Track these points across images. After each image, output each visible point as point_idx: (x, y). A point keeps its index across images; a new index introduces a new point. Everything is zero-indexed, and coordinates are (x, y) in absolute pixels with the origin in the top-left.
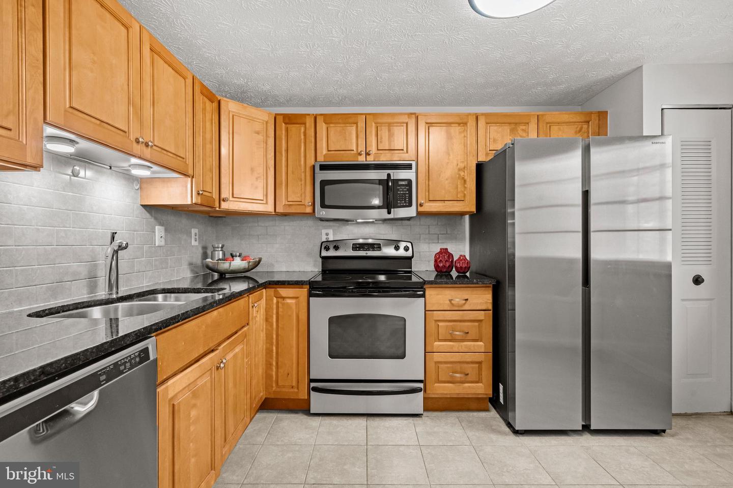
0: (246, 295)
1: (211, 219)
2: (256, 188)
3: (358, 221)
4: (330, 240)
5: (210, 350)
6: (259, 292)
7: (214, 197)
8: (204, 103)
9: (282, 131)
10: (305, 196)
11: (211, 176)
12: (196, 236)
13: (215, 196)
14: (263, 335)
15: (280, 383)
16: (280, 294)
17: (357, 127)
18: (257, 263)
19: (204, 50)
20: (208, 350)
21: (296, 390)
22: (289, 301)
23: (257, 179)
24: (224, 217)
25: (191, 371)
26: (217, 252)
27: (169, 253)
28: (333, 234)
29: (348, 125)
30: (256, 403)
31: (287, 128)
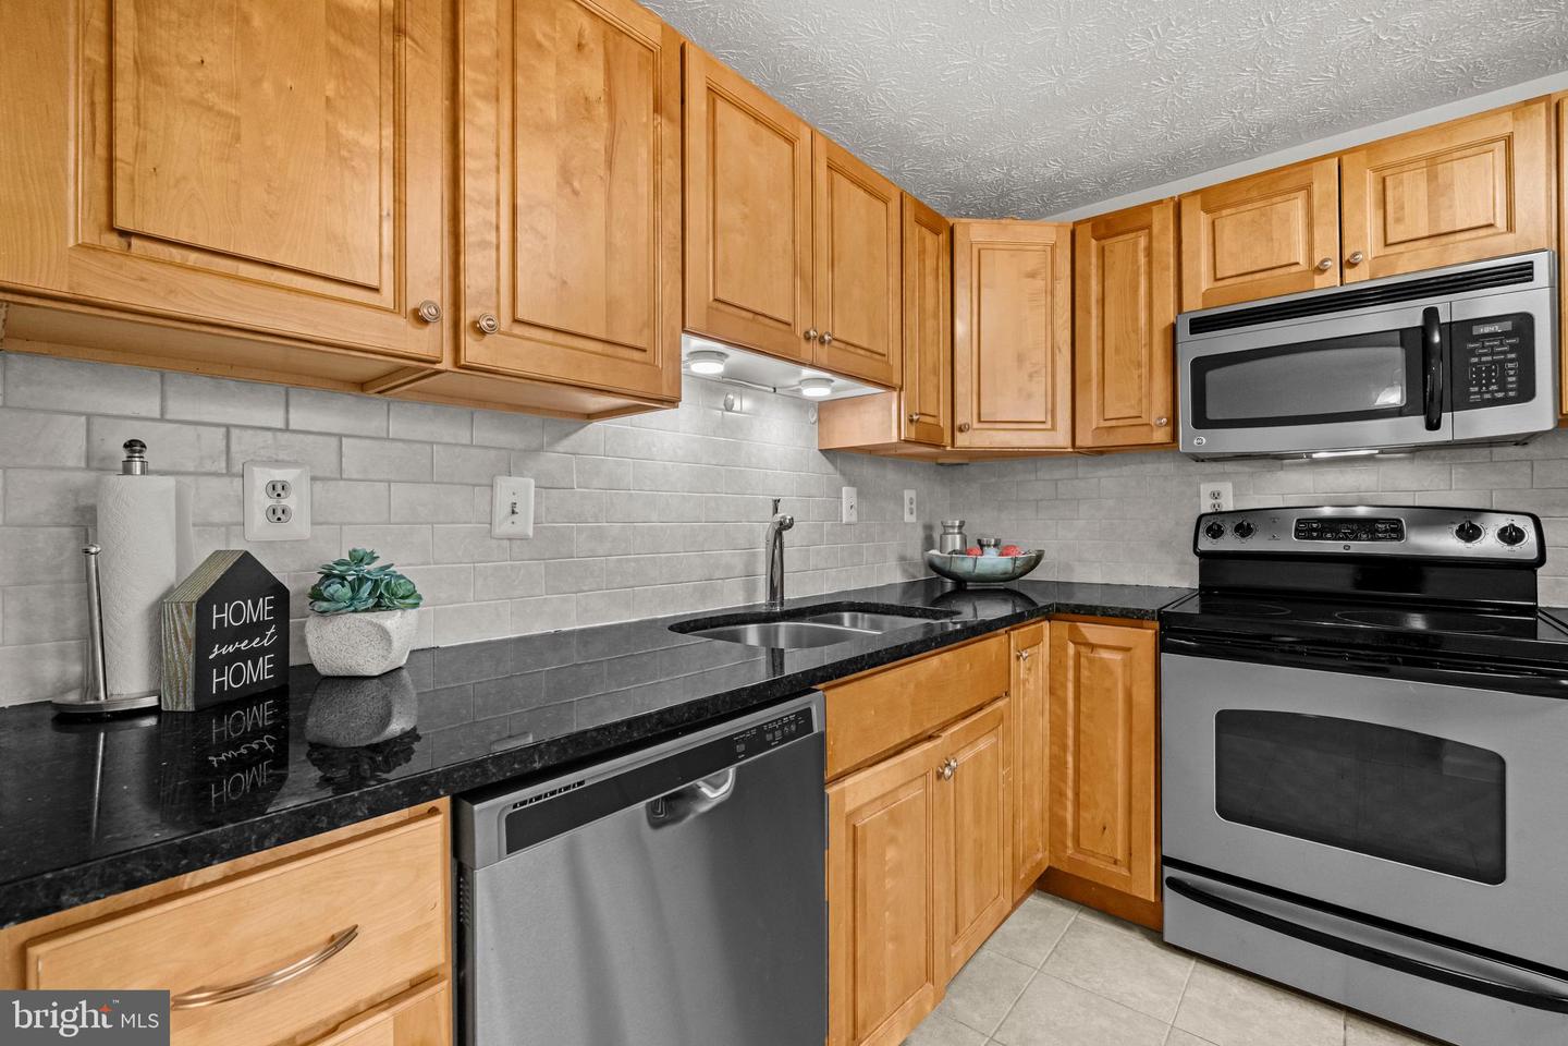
0: (1003, 631)
1: (941, 468)
2: (1030, 396)
3: (1314, 456)
4: (1223, 510)
5: (924, 736)
6: (1033, 627)
7: (941, 424)
8: (922, 240)
9: (1089, 257)
10: (1150, 403)
11: (935, 382)
12: (911, 503)
13: (945, 422)
14: (1043, 723)
15: (1085, 844)
16: (1085, 638)
17: (1309, 197)
18: (1035, 562)
19: (921, 134)
20: (920, 734)
21: (1124, 872)
22: (1105, 654)
23: (1031, 376)
24: (967, 464)
25: (889, 768)
26: (950, 536)
27: (864, 535)
28: (1234, 495)
29: (1278, 199)
30: (1028, 873)
31: (1103, 248)
